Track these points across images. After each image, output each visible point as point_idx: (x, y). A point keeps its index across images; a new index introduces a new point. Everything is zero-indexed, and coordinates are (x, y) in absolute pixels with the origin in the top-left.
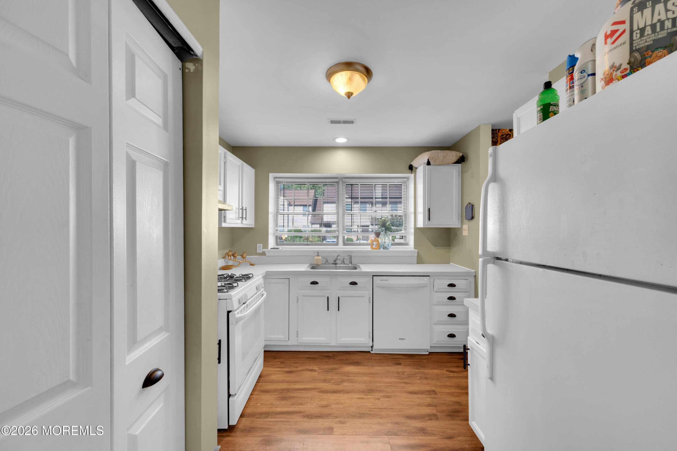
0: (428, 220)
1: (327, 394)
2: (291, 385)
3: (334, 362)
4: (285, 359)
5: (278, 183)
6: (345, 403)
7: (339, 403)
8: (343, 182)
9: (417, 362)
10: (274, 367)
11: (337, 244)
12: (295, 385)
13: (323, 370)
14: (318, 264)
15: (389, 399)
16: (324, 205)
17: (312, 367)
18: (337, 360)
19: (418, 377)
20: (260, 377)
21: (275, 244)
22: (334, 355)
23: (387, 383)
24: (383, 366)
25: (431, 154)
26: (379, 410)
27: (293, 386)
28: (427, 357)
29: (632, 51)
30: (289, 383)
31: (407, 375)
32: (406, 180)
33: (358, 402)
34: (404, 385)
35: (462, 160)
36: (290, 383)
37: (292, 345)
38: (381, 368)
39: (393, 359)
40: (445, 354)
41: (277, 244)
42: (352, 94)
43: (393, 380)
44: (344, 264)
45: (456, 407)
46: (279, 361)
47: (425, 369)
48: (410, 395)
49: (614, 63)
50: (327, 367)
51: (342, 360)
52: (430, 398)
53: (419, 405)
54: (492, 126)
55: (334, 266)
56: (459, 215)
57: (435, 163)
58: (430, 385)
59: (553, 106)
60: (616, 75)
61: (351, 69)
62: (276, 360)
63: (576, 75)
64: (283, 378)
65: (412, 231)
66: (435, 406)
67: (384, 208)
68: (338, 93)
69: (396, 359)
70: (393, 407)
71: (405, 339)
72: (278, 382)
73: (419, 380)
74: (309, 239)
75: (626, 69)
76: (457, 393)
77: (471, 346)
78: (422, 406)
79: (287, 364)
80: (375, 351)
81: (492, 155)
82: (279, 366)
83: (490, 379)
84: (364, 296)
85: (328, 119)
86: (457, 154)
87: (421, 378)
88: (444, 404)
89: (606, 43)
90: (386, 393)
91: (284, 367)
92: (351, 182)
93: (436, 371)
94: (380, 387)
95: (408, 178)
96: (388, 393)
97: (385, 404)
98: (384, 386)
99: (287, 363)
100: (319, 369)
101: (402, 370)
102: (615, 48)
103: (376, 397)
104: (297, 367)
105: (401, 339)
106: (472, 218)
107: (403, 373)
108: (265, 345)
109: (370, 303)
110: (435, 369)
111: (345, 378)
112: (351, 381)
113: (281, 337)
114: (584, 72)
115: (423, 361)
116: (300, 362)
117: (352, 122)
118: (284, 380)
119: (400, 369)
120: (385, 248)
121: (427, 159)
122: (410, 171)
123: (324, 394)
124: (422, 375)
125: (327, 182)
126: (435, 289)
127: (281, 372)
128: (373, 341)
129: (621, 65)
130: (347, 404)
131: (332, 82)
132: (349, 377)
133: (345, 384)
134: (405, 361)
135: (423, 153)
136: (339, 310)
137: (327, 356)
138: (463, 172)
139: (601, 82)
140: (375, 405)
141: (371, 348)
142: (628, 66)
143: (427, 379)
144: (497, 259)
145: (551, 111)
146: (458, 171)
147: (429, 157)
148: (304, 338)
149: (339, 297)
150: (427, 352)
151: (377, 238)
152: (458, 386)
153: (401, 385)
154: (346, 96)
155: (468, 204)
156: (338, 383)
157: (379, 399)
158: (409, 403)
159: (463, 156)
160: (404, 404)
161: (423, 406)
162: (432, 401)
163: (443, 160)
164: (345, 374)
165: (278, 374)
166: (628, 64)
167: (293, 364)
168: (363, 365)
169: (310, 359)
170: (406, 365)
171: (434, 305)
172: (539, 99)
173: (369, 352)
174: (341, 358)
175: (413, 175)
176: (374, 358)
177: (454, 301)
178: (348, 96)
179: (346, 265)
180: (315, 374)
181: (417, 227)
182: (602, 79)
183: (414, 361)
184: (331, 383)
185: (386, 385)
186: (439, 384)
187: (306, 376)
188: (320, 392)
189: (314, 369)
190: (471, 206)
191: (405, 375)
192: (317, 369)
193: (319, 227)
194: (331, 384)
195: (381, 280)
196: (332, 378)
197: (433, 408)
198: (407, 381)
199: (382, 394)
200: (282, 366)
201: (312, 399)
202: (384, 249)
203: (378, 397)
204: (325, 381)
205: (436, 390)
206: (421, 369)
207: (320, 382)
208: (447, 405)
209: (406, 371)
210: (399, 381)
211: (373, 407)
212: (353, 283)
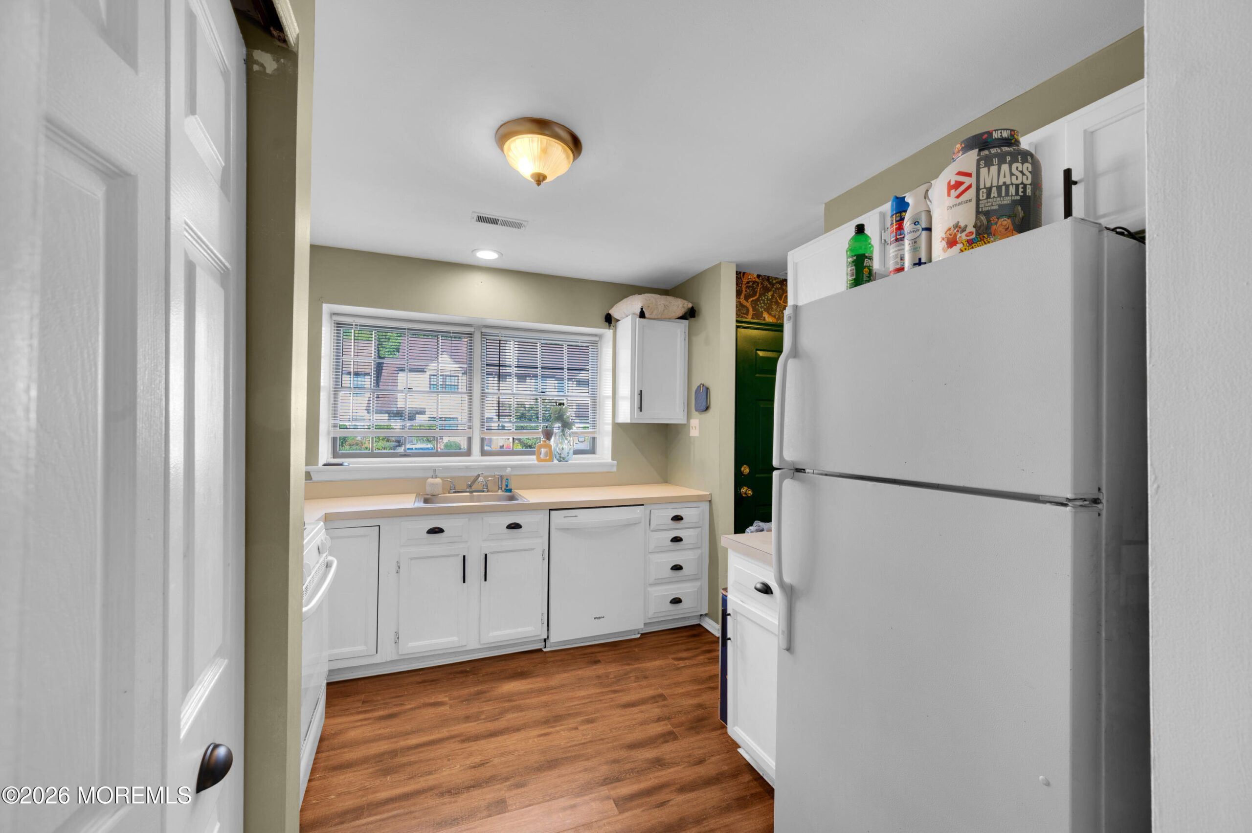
0: (639, 410)
1: (478, 742)
2: (397, 742)
3: (478, 680)
4: (371, 694)
5: (339, 325)
6: (517, 751)
7: (506, 752)
8: (483, 334)
9: (626, 653)
10: (348, 714)
11: (468, 453)
12: (407, 739)
13: (459, 700)
14: (434, 494)
15: (593, 725)
16: (399, 375)
17: (433, 698)
18: (483, 676)
19: (633, 678)
20: (321, 740)
21: (330, 455)
22: (474, 667)
23: (584, 697)
24: (572, 670)
25: (646, 299)
26: (581, 746)
27: (403, 743)
28: (640, 642)
29: (978, 212)
30: (392, 738)
31: (614, 678)
32: (596, 339)
33: (540, 742)
34: (612, 696)
35: (691, 314)
36: (395, 737)
37: (384, 661)
38: (569, 675)
39: (585, 656)
40: (664, 633)
41: (335, 455)
42: (545, 178)
43: (593, 691)
44: (487, 492)
45: (699, 712)
46: (358, 701)
47: (639, 664)
48: (626, 710)
49: (958, 222)
50: (466, 691)
51: (492, 673)
52: (658, 707)
53: (644, 723)
54: (737, 266)
55: (467, 495)
56: (684, 403)
57: (650, 315)
58: (653, 688)
59: (868, 259)
60: (960, 237)
61: (547, 132)
62: (349, 699)
63: (907, 225)
64: (377, 732)
65: (609, 428)
66: (669, 718)
67: (522, 385)
68: (518, 172)
69: (591, 655)
70: (603, 737)
71: (604, 617)
72: (366, 741)
73: (635, 682)
74: (365, 443)
75: (971, 233)
76: (696, 690)
77: (733, 609)
78: (648, 724)
79: (378, 703)
80: (551, 647)
81: (792, 317)
82: (360, 709)
83: (785, 651)
84: (532, 549)
85: (473, 212)
86: (684, 304)
87: (637, 678)
88: (680, 712)
89: (949, 195)
90: (586, 716)
91: (371, 711)
92: (498, 336)
93: (658, 663)
94: (573, 707)
95: (600, 336)
96: (589, 715)
97: (589, 734)
98: (580, 704)
99: (378, 701)
100: (450, 700)
101: (605, 671)
102: (960, 204)
103: (570, 726)
104: (402, 704)
105: (598, 618)
106: (707, 408)
107: (607, 676)
108: (330, 671)
109: (544, 559)
110: (655, 659)
111: (507, 704)
112: (520, 709)
113: (360, 648)
114: (918, 224)
115: (635, 649)
116: (406, 693)
117: (518, 225)
118: (380, 735)
119: (599, 670)
120: (561, 459)
121: (640, 307)
122: (607, 324)
123: (473, 743)
124: (638, 674)
125: (450, 333)
126: (652, 527)
127: (370, 721)
128: (548, 630)
129: (966, 226)
130: (522, 750)
131: (509, 149)
132: (514, 701)
133: (509, 716)
134: (605, 656)
135: (631, 297)
136: (485, 580)
137: (461, 672)
138: (691, 335)
139: (941, 242)
140: (572, 739)
141: (544, 643)
142: (974, 230)
143: (647, 678)
144: (797, 472)
145: (866, 266)
146: (683, 332)
147: (644, 305)
148: (411, 644)
149: (486, 555)
150: (638, 634)
151: (547, 442)
152: (695, 680)
153: (608, 696)
154: (533, 181)
155: (699, 387)
156: (494, 718)
157: (576, 728)
158: (627, 723)
159: (692, 308)
160: (620, 727)
161: (651, 723)
162: (662, 712)
163: (664, 311)
164: (505, 698)
165: (362, 726)
166: (974, 227)
167: (394, 700)
168: (534, 675)
169: (426, 684)
170: (609, 662)
171: (650, 553)
172: (849, 247)
173: (540, 650)
174: (490, 670)
175: (611, 331)
176: (552, 659)
177: (681, 543)
178: (536, 181)
179: (492, 492)
180: (445, 709)
181: (616, 422)
182: (943, 239)
183: (620, 653)
184: (481, 719)
185: (584, 702)
186: (666, 682)
187: (427, 717)
188: (463, 741)
189: (440, 700)
190: (705, 390)
191: (611, 678)
192: (447, 699)
193: (387, 418)
194: (481, 723)
195: (565, 517)
196: (481, 710)
197: (666, 722)
198: (617, 688)
199: (579, 719)
200: (367, 709)
201: (450, 758)
202: (560, 461)
203: (574, 725)
204: (467, 719)
205: (663, 692)
206: (634, 664)
207: (459, 724)
208: (685, 713)
209: (612, 672)
210: (604, 690)
211: (569, 745)
212: (513, 526)
